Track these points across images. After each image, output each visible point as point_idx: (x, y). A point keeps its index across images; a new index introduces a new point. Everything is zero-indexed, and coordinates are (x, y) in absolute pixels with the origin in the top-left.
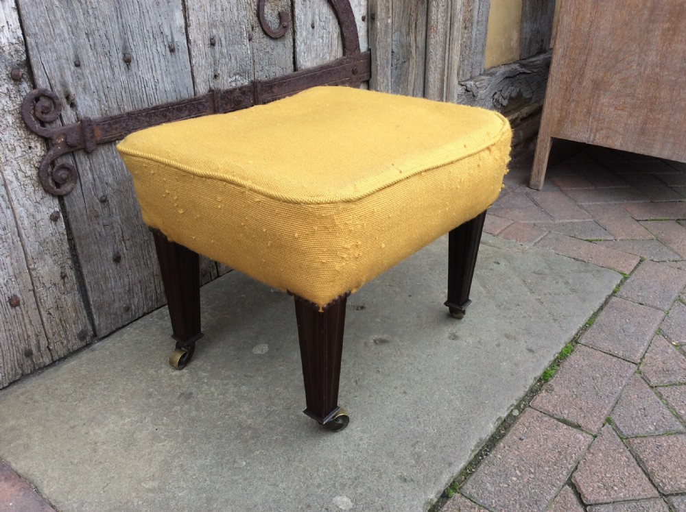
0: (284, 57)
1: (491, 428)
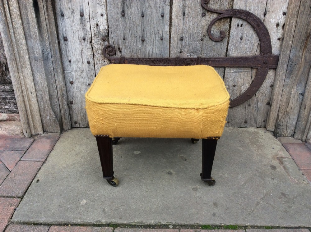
0: (221, 50)
1: (152, 222)
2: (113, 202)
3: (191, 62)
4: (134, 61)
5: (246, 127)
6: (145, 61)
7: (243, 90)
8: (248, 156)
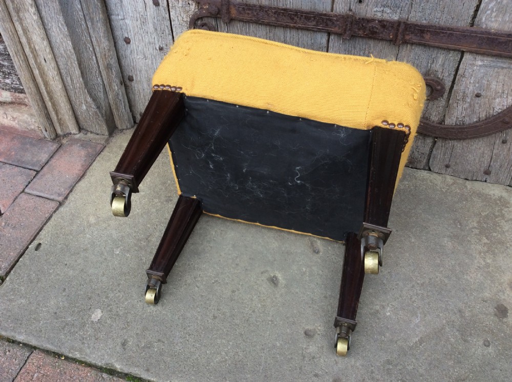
0: (460, 8)
2: (145, 329)
3: (382, 30)
4: (250, 12)
5: (486, 181)
6: (275, 13)
7: (498, 107)
8: (457, 268)
